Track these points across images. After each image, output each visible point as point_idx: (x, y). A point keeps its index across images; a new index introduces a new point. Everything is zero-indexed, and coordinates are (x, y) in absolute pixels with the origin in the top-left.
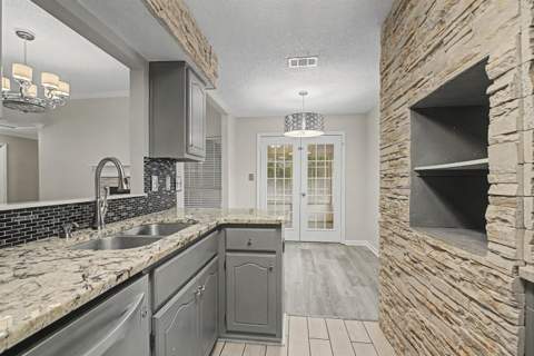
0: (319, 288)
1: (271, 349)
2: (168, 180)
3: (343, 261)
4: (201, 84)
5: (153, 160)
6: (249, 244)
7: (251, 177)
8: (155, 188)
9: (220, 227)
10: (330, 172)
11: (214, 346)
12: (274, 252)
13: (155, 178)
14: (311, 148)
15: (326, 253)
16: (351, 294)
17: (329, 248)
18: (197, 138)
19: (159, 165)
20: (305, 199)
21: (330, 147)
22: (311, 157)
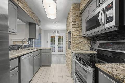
0: (58, 61)
2: (32, 42)
3: (64, 57)
5: (29, 39)
6: (46, 52)
7: (47, 42)
8: (30, 43)
9: (41, 49)
10: (63, 41)
13: (30, 42)
14: (59, 36)
16: (64, 61)
17: (62, 55)
18: (37, 35)
19: (30, 39)
20: (58, 47)
21: (63, 36)
22: (59, 38)
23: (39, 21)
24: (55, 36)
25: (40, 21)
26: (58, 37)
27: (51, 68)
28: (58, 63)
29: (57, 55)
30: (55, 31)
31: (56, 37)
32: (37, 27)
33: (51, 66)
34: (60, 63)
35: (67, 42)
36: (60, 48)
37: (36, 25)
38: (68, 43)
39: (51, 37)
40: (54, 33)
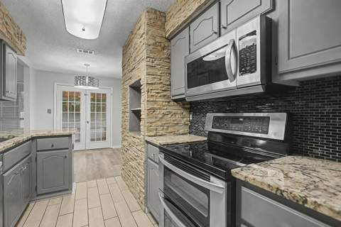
0: (95, 169)
1: (66, 198)
3: (110, 156)
4: (14, 53)
6: (53, 146)
7: (49, 111)
9: (33, 139)
11: (28, 205)
12: (67, 149)
14: (93, 94)
15: (101, 154)
16: (112, 168)
17: (104, 151)
20: (89, 125)
21: (104, 95)
22: (93, 100)
23: (20, 36)
24: (78, 94)
25: (25, 38)
26: (89, 97)
27: (73, 196)
28: (95, 178)
29: (88, 152)
30: (80, 79)
31: (82, 97)
32: (11, 58)
33: (73, 192)
34: (101, 177)
35: (124, 112)
36: (96, 131)
37: (8, 50)
38: (128, 115)
39: (65, 94)
40: (76, 84)
